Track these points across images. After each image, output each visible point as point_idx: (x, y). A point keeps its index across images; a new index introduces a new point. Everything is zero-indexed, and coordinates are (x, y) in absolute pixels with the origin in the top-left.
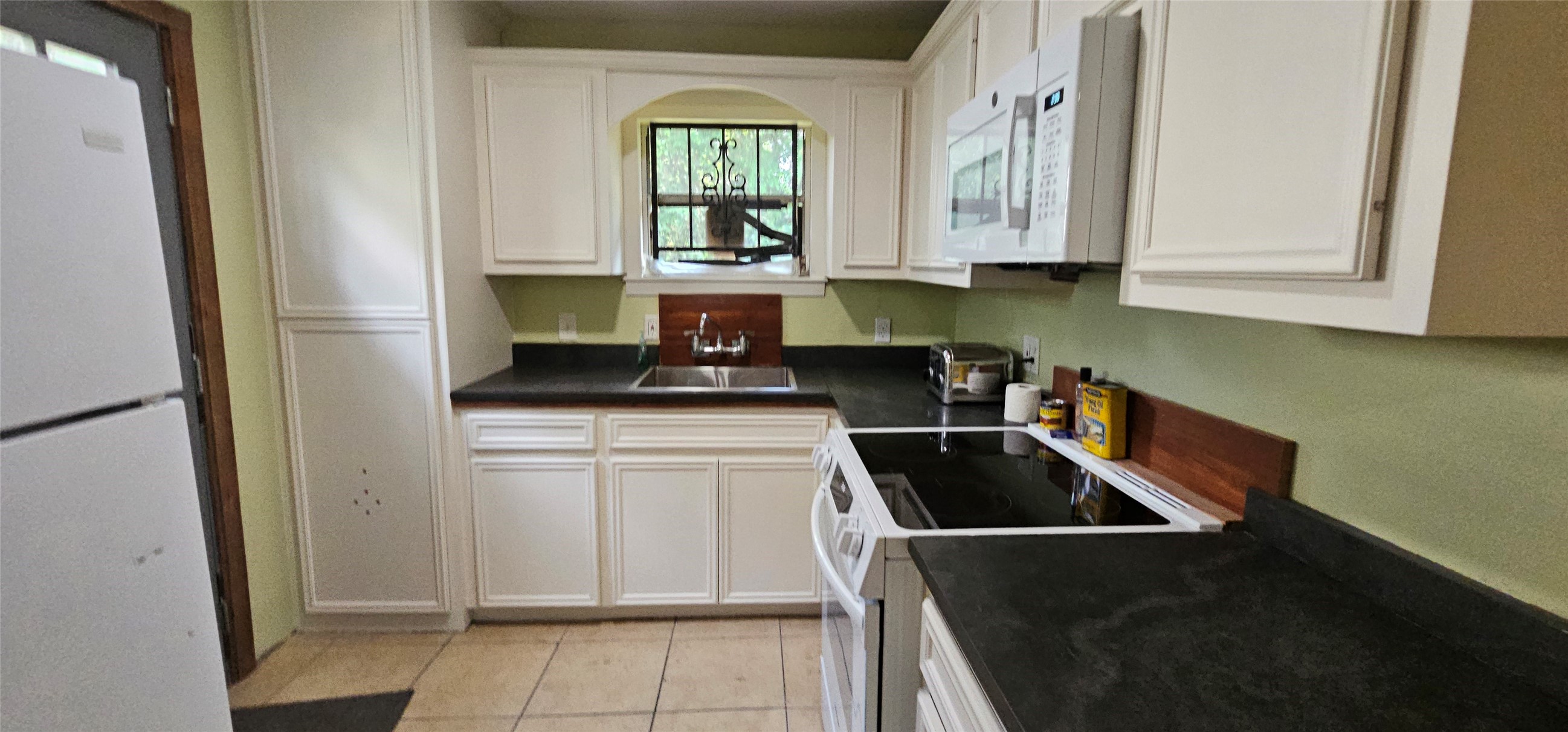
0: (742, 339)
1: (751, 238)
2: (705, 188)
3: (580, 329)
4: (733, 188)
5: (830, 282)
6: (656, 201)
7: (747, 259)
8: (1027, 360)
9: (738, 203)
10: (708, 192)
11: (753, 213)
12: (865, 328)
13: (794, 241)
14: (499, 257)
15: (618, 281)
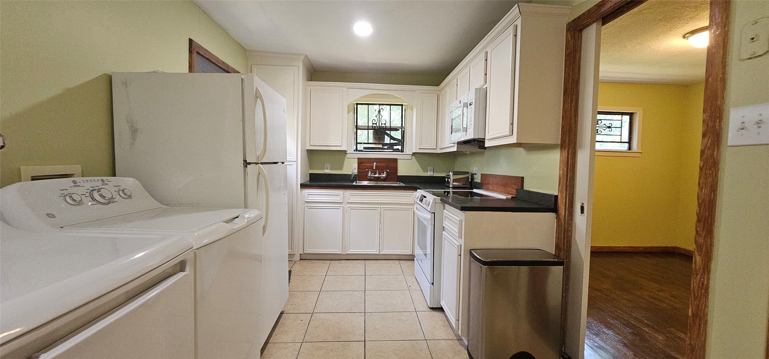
0: (385, 172)
1: (387, 140)
2: (373, 124)
3: (331, 169)
4: (382, 124)
5: (414, 154)
6: (357, 128)
7: (386, 147)
8: (474, 174)
9: (383, 128)
10: (374, 125)
11: (388, 132)
12: (425, 170)
13: (402, 141)
14: (311, 144)
15: (345, 152)
